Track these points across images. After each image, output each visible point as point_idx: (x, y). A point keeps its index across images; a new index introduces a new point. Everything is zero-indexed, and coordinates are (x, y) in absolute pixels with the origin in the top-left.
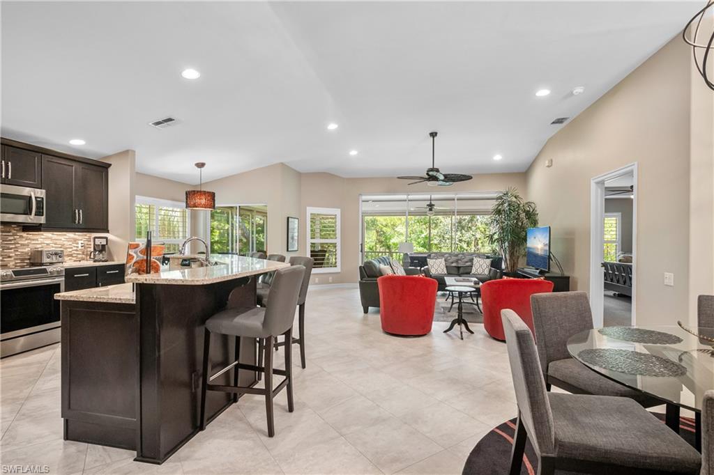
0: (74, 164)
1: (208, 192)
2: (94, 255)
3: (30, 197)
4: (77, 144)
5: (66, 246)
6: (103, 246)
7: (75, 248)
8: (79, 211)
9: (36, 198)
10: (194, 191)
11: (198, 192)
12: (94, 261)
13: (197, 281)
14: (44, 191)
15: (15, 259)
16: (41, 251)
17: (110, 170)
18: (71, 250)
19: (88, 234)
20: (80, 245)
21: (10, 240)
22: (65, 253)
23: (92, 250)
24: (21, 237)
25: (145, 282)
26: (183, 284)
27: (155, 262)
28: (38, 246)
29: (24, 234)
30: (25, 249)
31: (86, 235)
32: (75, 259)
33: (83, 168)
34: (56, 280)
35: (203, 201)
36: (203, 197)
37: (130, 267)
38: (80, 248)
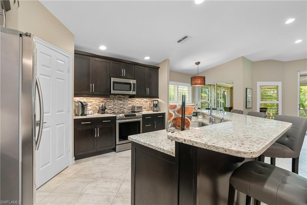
0: (146, 68)
1: (202, 77)
2: (153, 108)
3: (131, 83)
4: (147, 59)
5: (144, 104)
6: (157, 104)
7: (146, 105)
8: (148, 89)
9: (133, 84)
10: (195, 77)
11: (197, 77)
12: (153, 111)
13: (245, 153)
14: (135, 81)
15: (127, 109)
16: (135, 106)
17: (159, 70)
18: (145, 106)
19: (151, 99)
20: (148, 104)
21: (125, 102)
22: (143, 107)
23: (152, 106)
24: (129, 100)
25: (184, 142)
26: (225, 152)
27: (187, 120)
28: (134, 104)
29: (130, 99)
30: (130, 105)
31: (150, 100)
32: (146, 110)
33: (149, 70)
34: (139, 119)
35: (199, 82)
36: (200, 80)
37: (170, 123)
38: (148, 105)
